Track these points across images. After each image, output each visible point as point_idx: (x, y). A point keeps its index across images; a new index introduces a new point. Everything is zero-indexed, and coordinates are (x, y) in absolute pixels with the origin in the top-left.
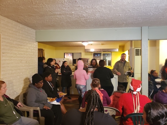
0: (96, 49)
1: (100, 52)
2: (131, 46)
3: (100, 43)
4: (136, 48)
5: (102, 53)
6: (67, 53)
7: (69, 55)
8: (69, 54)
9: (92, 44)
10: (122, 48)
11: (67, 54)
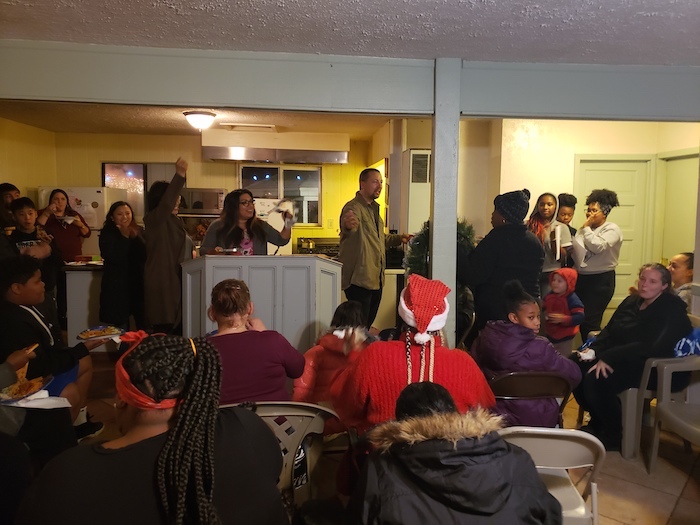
0: (251, 151)
1: (270, 162)
2: (398, 141)
3: (271, 121)
4: (413, 152)
5: (282, 168)
6: (119, 165)
7: (125, 172)
8: (126, 167)
9: (233, 127)
10: (362, 149)
11: (118, 168)
